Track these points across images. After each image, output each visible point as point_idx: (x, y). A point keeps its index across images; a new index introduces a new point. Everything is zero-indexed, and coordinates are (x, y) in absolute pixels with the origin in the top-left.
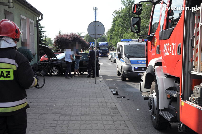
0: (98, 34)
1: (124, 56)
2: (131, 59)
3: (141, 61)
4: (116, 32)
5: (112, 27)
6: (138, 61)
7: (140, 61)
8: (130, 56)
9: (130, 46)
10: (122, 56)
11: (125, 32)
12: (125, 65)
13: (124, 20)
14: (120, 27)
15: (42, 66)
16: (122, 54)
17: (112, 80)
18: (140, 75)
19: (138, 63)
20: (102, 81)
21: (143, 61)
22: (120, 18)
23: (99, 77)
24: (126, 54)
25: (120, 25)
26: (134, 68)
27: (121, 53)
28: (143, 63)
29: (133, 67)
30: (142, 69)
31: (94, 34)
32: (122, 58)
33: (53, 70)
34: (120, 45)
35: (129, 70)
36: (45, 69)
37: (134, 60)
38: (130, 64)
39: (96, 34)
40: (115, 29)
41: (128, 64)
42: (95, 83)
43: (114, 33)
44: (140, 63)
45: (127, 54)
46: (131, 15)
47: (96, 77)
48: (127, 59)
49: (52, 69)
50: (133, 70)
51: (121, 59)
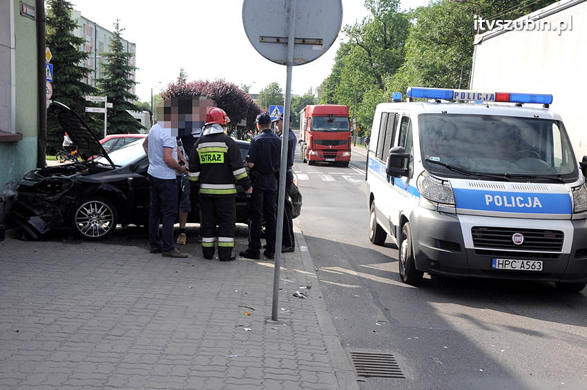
0: (304, 42)
1: (417, 167)
2: (458, 184)
3: (509, 195)
4: (344, 84)
5: (335, 71)
6: (493, 194)
7: (502, 194)
8: (448, 167)
9: (447, 119)
10: (411, 166)
11: (371, 87)
12: (422, 212)
13: (369, 52)
14: (358, 71)
15: (39, 192)
16: (410, 158)
17: (355, 273)
18: (501, 267)
19: (492, 207)
20: (309, 288)
21: (516, 195)
22: (358, 47)
23: (292, 251)
24: (427, 157)
25: (356, 65)
26: (475, 230)
27: (404, 151)
28: (517, 209)
29: (467, 223)
30: (511, 238)
31: (278, 40)
32: (407, 173)
33: (86, 212)
34: (396, 115)
35: (448, 238)
36: (48, 205)
37: (471, 188)
38: (452, 209)
39: (291, 42)
40: (343, 76)
41: (443, 206)
42: (274, 317)
43: (338, 90)
44: (502, 208)
45: (434, 159)
46: (388, 38)
47: (283, 252)
48: (435, 181)
49: (83, 209)
50: (469, 243)
51: (404, 179)
